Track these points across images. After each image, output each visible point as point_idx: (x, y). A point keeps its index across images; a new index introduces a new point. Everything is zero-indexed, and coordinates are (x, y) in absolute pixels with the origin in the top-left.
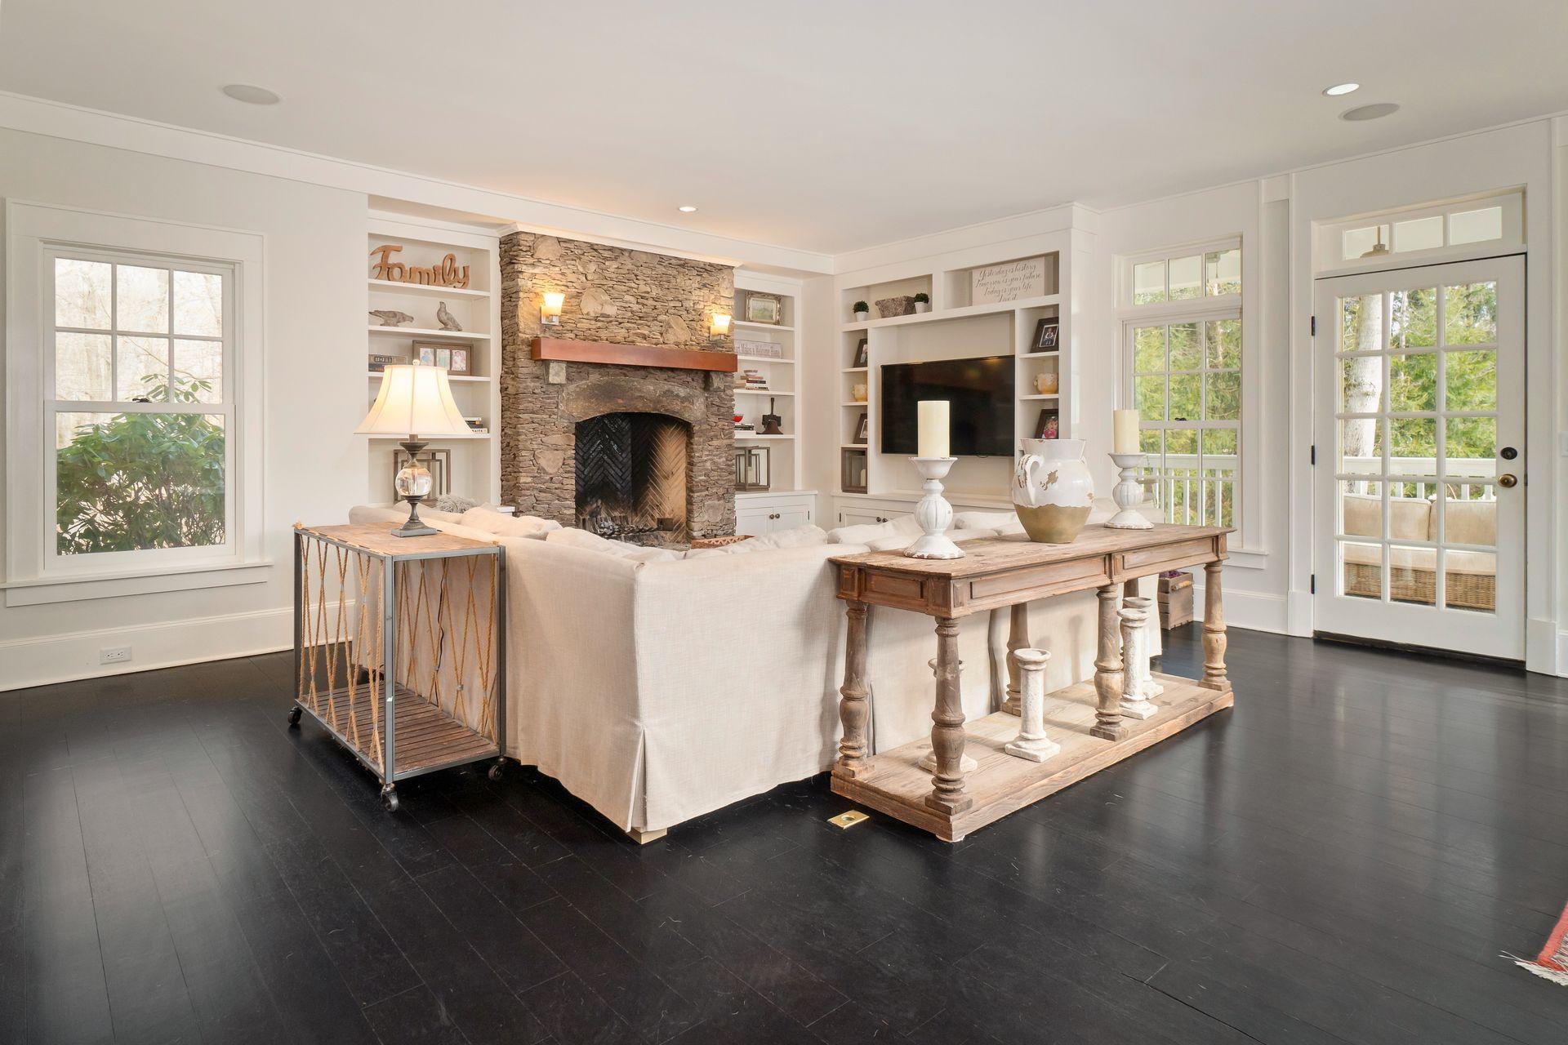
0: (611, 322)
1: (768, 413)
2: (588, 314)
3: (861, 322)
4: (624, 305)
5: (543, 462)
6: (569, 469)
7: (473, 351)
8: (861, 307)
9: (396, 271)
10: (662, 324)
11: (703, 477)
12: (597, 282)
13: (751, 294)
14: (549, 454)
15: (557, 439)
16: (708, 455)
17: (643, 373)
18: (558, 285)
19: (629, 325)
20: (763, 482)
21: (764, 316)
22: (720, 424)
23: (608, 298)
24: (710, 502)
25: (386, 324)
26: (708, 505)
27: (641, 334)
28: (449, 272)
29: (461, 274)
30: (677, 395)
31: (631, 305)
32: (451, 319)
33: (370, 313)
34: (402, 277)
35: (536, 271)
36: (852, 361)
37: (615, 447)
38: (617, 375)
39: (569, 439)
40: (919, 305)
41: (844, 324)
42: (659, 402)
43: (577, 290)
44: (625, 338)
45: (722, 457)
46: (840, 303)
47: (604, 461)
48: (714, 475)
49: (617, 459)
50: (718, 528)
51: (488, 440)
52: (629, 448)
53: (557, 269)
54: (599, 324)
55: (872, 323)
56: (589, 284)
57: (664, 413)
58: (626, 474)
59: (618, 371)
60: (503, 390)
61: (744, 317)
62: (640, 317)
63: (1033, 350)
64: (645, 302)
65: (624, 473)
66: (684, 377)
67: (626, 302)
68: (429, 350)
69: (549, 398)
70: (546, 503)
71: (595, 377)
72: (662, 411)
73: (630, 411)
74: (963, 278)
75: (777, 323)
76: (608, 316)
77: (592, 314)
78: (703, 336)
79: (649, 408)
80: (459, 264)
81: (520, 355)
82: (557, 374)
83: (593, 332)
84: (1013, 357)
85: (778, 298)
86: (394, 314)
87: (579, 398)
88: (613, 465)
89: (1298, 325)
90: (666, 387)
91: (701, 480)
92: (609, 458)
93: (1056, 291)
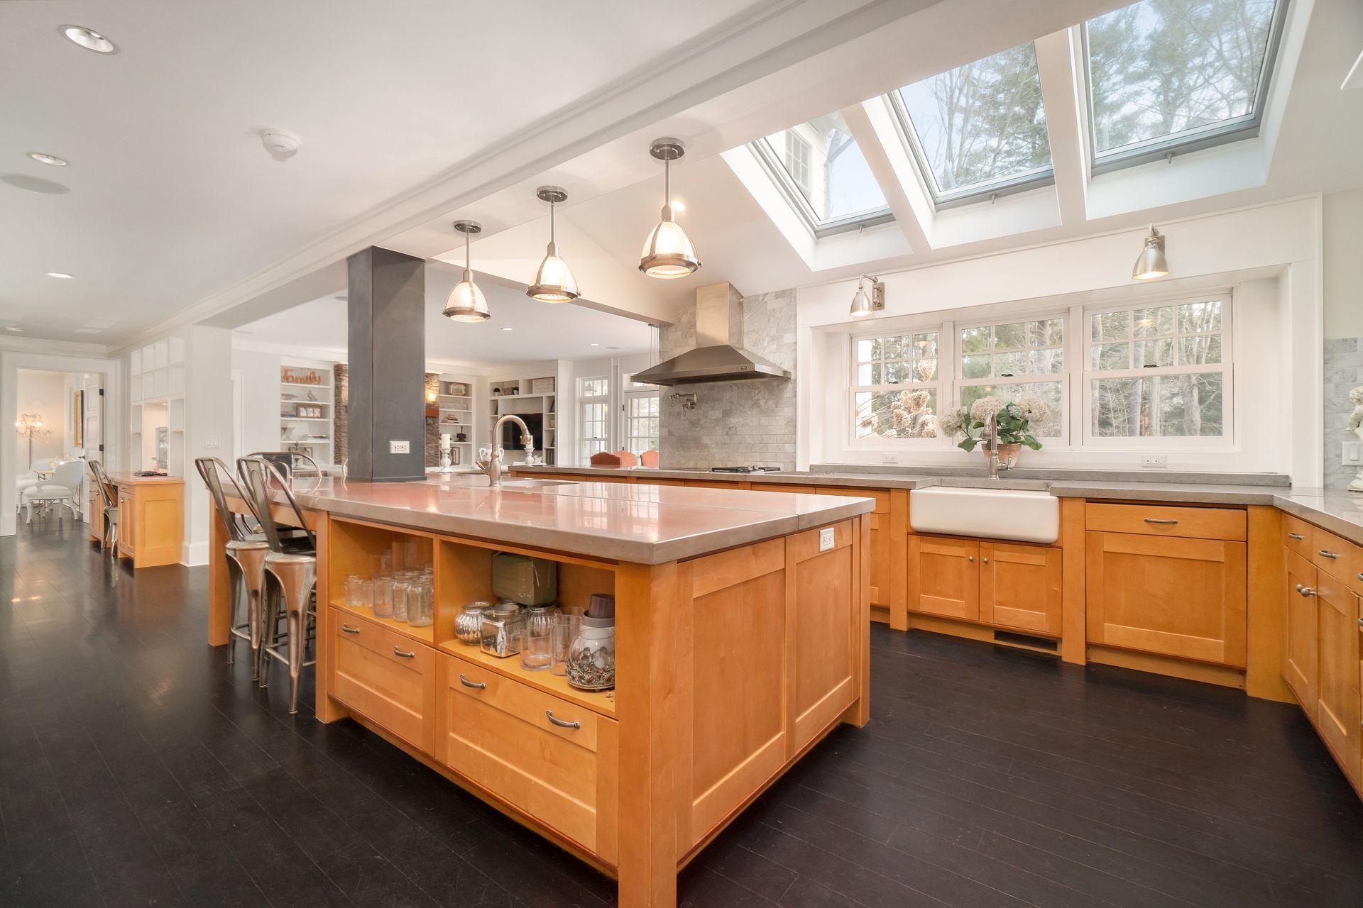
1: (460, 432)
3: (497, 397)
7: (323, 410)
8: (497, 390)
9: (291, 379)
13: (451, 383)
16: (426, 450)
20: (457, 462)
21: (458, 392)
22: (432, 437)
25: (286, 399)
28: (312, 377)
29: (317, 379)
32: (314, 397)
33: (282, 395)
34: (293, 381)
36: (494, 412)
40: (515, 392)
41: (489, 397)
46: (488, 389)
48: (429, 458)
51: (328, 444)
55: (500, 398)
60: (335, 424)
61: (448, 393)
63: (550, 412)
68: (304, 409)
74: (530, 382)
75: (464, 395)
80: (317, 375)
81: (342, 411)
84: (542, 414)
85: (465, 385)
86: (289, 395)
89: (620, 408)
93: (554, 391)
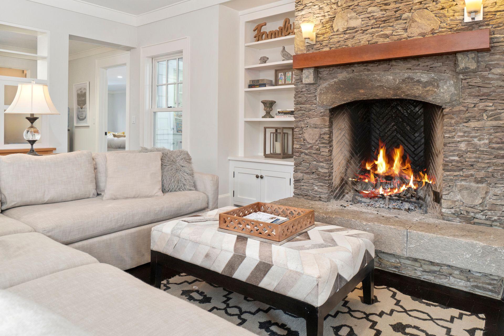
0: (357, 31)
2: (338, 31)
4: (369, 15)
5: (306, 136)
6: (324, 141)
9: (263, 36)
10: (405, 21)
11: (456, 158)
12: (344, 5)
14: (310, 131)
15: (316, 120)
16: (462, 137)
17: (385, 66)
18: (318, 17)
19: (373, 30)
22: (481, 105)
23: (354, 14)
24: (463, 183)
26: (461, 186)
27: (382, 34)
28: (286, 29)
29: (292, 28)
30: (419, 82)
31: (374, 14)
32: (287, 54)
35: (303, 12)
37: (408, 128)
38: (361, 71)
39: (324, 120)
42: (399, 88)
43: (330, 16)
44: (369, 41)
45: (483, 139)
47: (398, 139)
48: (471, 158)
49: (409, 137)
50: (476, 211)
52: (422, 129)
53: (316, 6)
54: (347, 36)
56: (339, 9)
57: (405, 97)
58: (420, 149)
59: (362, 68)
62: (385, 21)
64: (387, 7)
65: (416, 150)
66: (429, 63)
67: (370, 13)
68: (282, 73)
69: (310, 94)
70: (308, 163)
71: (343, 75)
72: (403, 96)
73: (371, 98)
76: (354, 28)
77: (341, 30)
78: (456, 20)
79: (390, 95)
82: (307, 77)
83: (342, 43)
87: (328, 92)
88: (406, 142)
90: (406, 75)
91: (453, 161)
92: (402, 136)
